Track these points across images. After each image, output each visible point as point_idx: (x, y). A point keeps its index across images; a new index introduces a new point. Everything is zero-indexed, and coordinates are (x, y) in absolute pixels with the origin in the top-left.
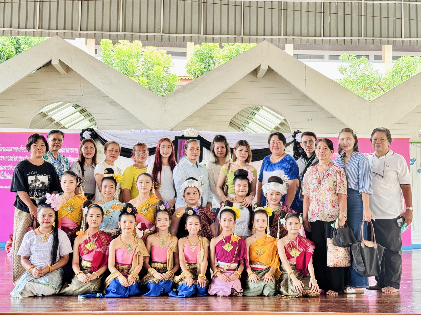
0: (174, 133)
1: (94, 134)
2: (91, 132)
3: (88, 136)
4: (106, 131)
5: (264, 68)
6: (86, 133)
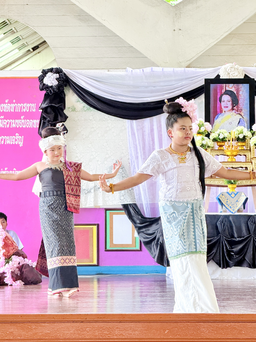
0: (201, 72)
1: (63, 78)
2: (58, 75)
3: (53, 82)
4: (83, 71)
6: (50, 77)
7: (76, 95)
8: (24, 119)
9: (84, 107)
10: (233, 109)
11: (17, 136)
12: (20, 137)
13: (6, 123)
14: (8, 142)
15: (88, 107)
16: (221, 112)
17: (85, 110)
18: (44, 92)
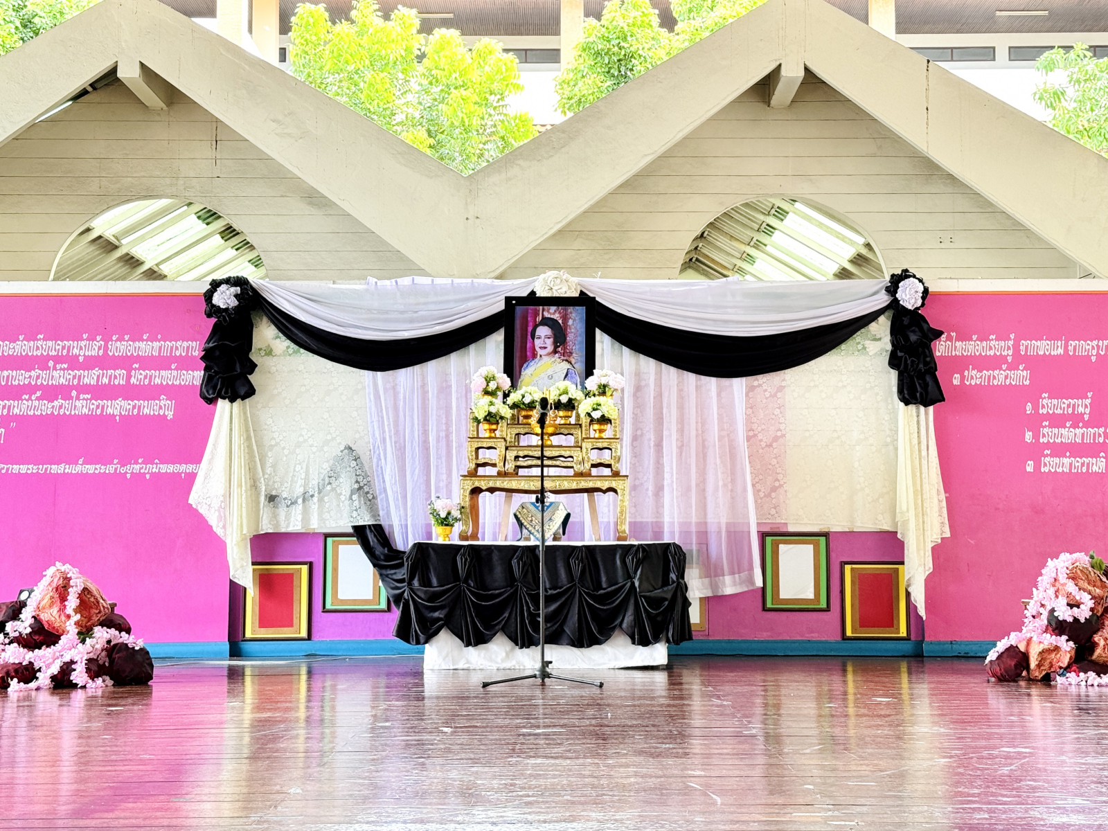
0: (503, 286)
1: (248, 294)
2: (239, 288)
3: (229, 301)
4: (288, 284)
5: (793, 73)
6: (224, 292)
7: (273, 327)
8: (176, 369)
9: (288, 347)
10: (555, 352)
11: (164, 401)
12: (168, 402)
13: (142, 377)
14: (146, 411)
15: (296, 347)
16: (534, 356)
17: (290, 353)
18: (214, 320)
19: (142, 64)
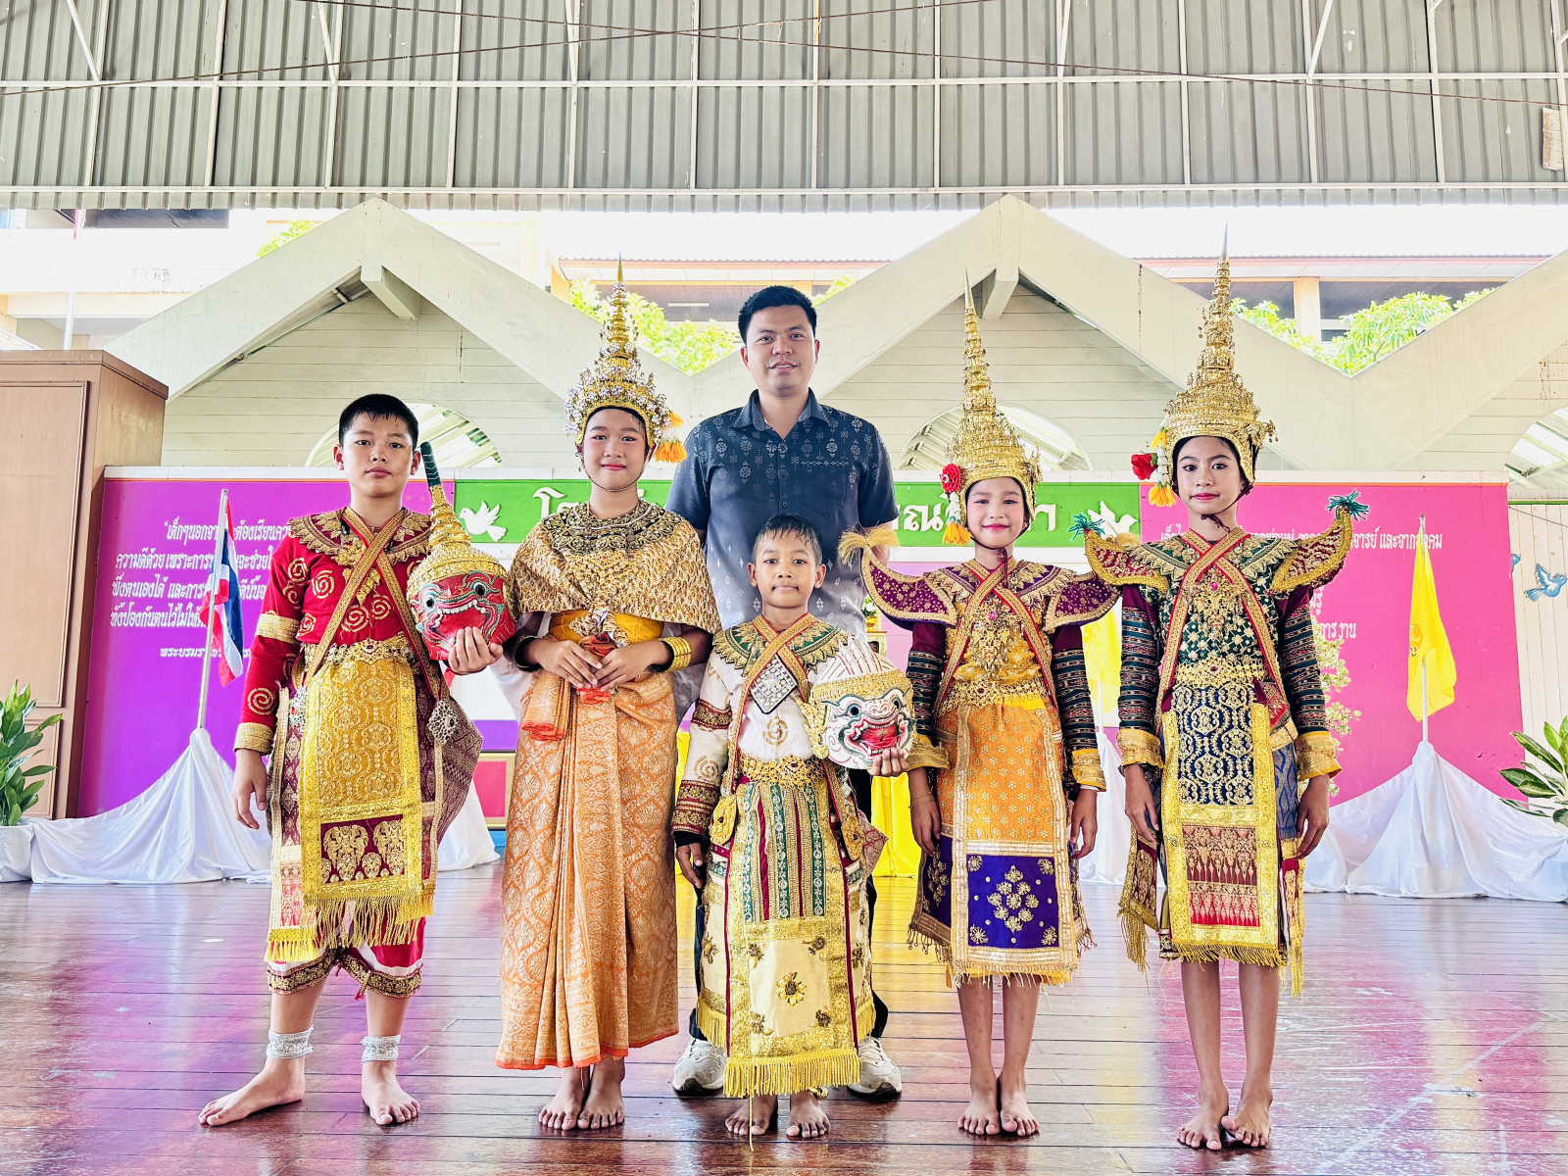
5: (1007, 280)
19: (385, 270)
